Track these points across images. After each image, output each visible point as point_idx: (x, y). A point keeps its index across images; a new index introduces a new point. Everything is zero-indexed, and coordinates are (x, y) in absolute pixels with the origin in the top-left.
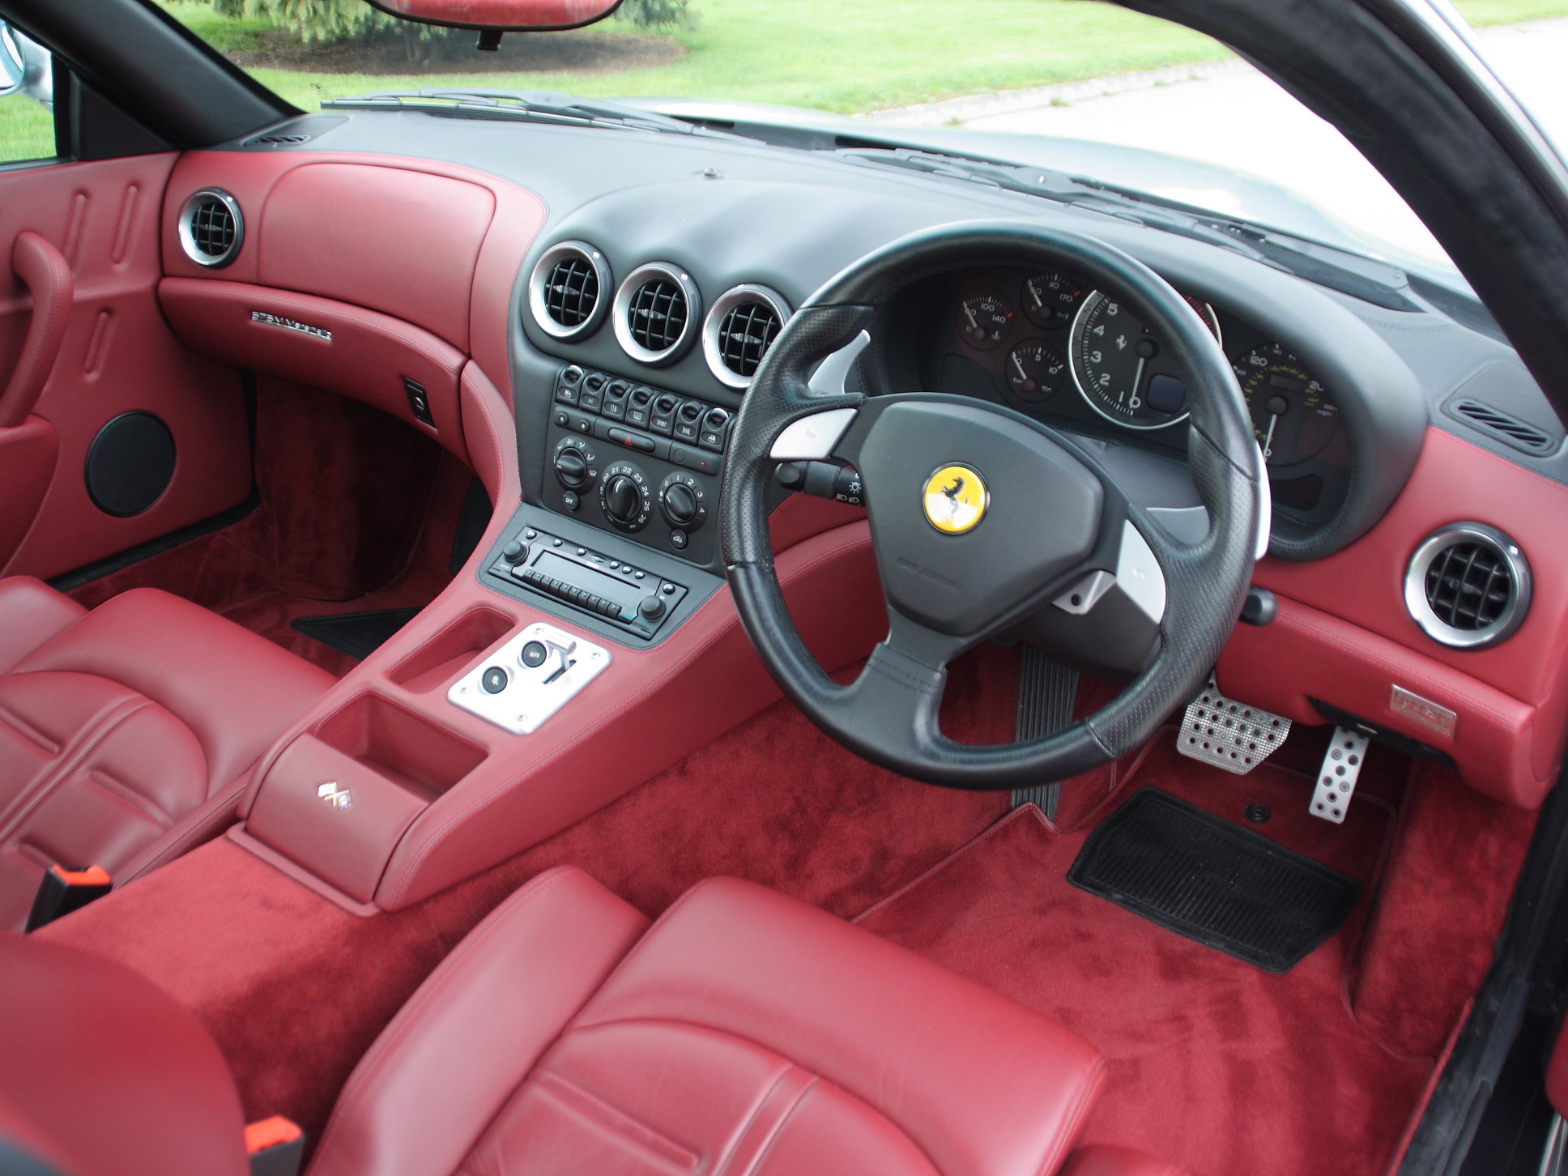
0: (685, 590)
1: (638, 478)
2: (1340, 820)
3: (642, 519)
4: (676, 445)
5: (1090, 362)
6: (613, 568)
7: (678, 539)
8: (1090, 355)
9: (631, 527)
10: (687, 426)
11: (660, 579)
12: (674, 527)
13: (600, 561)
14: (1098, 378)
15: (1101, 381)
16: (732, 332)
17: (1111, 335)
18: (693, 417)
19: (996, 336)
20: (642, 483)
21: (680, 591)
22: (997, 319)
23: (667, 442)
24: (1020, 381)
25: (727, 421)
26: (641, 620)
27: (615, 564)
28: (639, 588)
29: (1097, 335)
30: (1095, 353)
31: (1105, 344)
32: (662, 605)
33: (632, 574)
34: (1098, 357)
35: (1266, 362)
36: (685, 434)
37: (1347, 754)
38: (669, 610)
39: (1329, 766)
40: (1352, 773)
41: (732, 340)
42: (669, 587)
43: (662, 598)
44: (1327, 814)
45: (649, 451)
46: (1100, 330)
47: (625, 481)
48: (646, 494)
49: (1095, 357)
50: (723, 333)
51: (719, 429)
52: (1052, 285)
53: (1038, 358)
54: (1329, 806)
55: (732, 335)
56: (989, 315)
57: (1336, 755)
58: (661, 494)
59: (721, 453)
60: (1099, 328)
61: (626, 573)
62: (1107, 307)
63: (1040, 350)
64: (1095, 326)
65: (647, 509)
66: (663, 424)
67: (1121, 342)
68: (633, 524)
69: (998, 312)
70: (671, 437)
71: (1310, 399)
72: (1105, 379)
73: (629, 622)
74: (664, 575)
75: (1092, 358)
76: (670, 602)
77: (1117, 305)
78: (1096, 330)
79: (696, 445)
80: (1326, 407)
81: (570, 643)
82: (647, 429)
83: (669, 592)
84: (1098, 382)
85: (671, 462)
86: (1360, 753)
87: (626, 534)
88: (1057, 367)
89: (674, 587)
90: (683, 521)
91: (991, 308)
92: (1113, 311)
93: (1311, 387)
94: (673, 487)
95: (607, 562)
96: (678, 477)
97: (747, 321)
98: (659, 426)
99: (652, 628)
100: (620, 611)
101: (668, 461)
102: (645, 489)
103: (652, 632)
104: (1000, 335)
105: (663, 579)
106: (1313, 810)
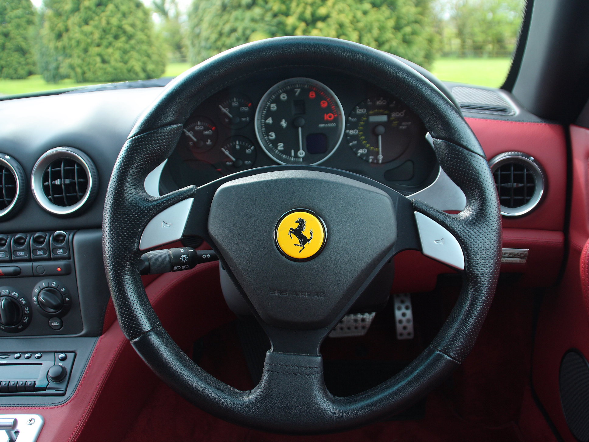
0: (73, 354)
1: (15, 294)
2: (411, 337)
3: (26, 320)
4: (36, 264)
5: (269, 140)
6: (17, 358)
7: (56, 324)
8: (268, 135)
9: (19, 328)
10: (40, 249)
11: (53, 354)
12: (51, 317)
13: (6, 358)
14: (276, 147)
15: (279, 148)
16: (52, 181)
17: (277, 121)
18: (42, 243)
19: (209, 142)
20: (19, 296)
21: (71, 356)
22: (207, 133)
23: (29, 264)
24: (230, 163)
25: (67, 237)
26: (52, 384)
27: (17, 355)
28: (41, 364)
29: (269, 124)
30: (270, 133)
31: (275, 127)
32: (63, 369)
33: (33, 357)
34: (273, 136)
35: (366, 111)
36: (41, 255)
37: (403, 306)
38: (68, 370)
39: (398, 314)
40: (409, 313)
41: (54, 186)
42: (63, 355)
43: (61, 364)
44: (405, 337)
45: (17, 274)
46: (270, 121)
47: (6, 299)
48: (24, 302)
49: (271, 136)
50: (46, 183)
51: (63, 244)
52: (234, 104)
53: (238, 147)
54: (405, 332)
55: (53, 182)
56: (201, 132)
57: (399, 309)
58: (35, 299)
59: (69, 258)
60: (268, 119)
61: (28, 358)
62: (269, 107)
63: (237, 142)
64: (266, 119)
65: (27, 312)
66: (22, 253)
67: (284, 123)
68: (20, 325)
69: (206, 129)
70: (30, 260)
71: (394, 122)
72: (281, 146)
73: (44, 389)
74: (54, 350)
75: (270, 137)
76: (67, 364)
77: (275, 104)
78: (267, 121)
79: (49, 259)
80: (403, 124)
81: (12, 421)
82: (11, 261)
83: (63, 359)
84: (277, 149)
85: (36, 276)
86: (408, 304)
87: (17, 334)
88: (250, 149)
89: (66, 355)
90: (57, 310)
91: (201, 128)
92: (273, 108)
93: (393, 116)
94: (42, 292)
95: (11, 356)
96: (43, 284)
97: (61, 170)
98: (20, 256)
99: (63, 387)
100: (35, 384)
101: (34, 276)
102: (22, 300)
103: (64, 389)
104: (211, 141)
105: (55, 352)
106: (399, 338)
